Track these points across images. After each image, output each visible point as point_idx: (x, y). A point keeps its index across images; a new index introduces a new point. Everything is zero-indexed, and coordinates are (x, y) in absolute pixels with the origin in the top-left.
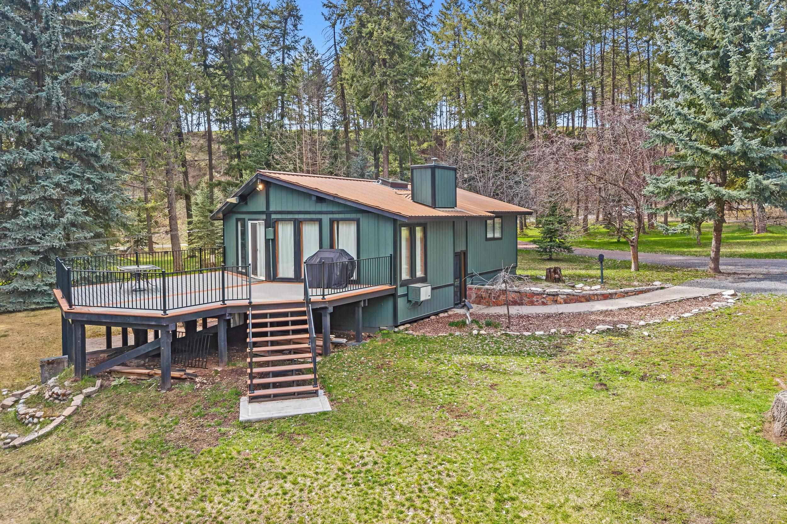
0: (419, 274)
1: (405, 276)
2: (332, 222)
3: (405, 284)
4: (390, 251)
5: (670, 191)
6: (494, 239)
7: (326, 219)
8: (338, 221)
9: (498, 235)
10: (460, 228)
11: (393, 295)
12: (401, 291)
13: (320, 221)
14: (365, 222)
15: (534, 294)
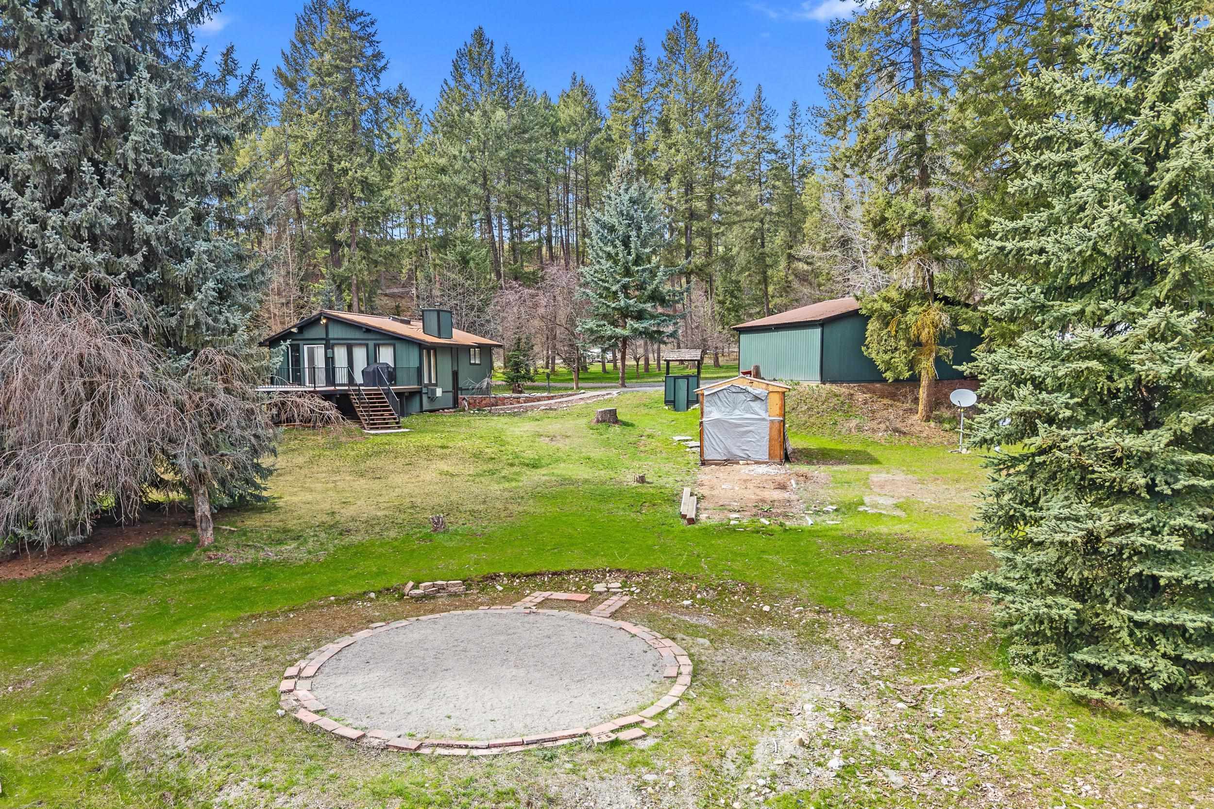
0: (433, 382)
1: (426, 381)
2: (375, 345)
3: (426, 386)
4: (417, 365)
5: (591, 331)
6: (475, 364)
7: (371, 344)
8: (379, 345)
9: (478, 362)
10: (454, 351)
11: (420, 393)
12: (425, 390)
13: (367, 346)
14: (399, 345)
15: (505, 398)
